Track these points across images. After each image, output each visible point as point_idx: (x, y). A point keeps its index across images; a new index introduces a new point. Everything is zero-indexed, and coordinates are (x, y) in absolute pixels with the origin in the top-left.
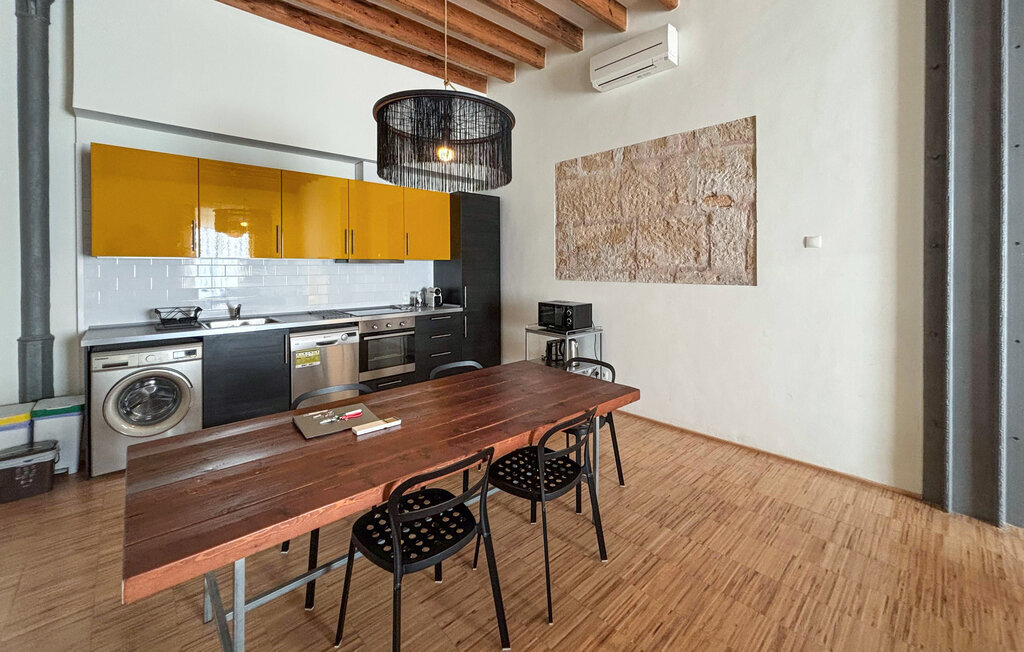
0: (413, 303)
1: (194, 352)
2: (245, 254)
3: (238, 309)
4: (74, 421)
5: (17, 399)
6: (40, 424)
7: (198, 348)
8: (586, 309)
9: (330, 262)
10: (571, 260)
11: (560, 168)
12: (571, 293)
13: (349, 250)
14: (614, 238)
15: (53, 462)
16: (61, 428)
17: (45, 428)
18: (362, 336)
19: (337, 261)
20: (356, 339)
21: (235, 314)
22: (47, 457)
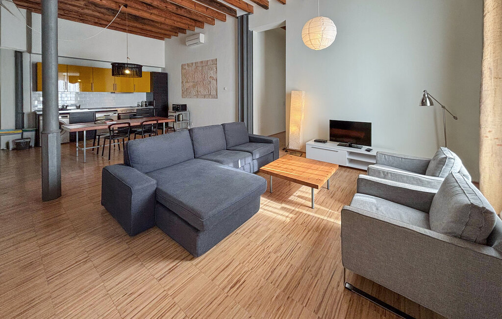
0: (138, 106)
1: (67, 117)
2: (78, 90)
3: (79, 106)
4: (34, 133)
5: (14, 128)
6: (24, 133)
7: (68, 116)
8: (185, 105)
9: (110, 93)
10: (185, 93)
11: (182, 65)
12: (181, 102)
13: (115, 89)
14: (194, 86)
15: (30, 142)
16: (30, 135)
17: (26, 134)
18: (118, 114)
19: (112, 93)
20: (117, 115)
21: (78, 108)
22: (28, 140)
